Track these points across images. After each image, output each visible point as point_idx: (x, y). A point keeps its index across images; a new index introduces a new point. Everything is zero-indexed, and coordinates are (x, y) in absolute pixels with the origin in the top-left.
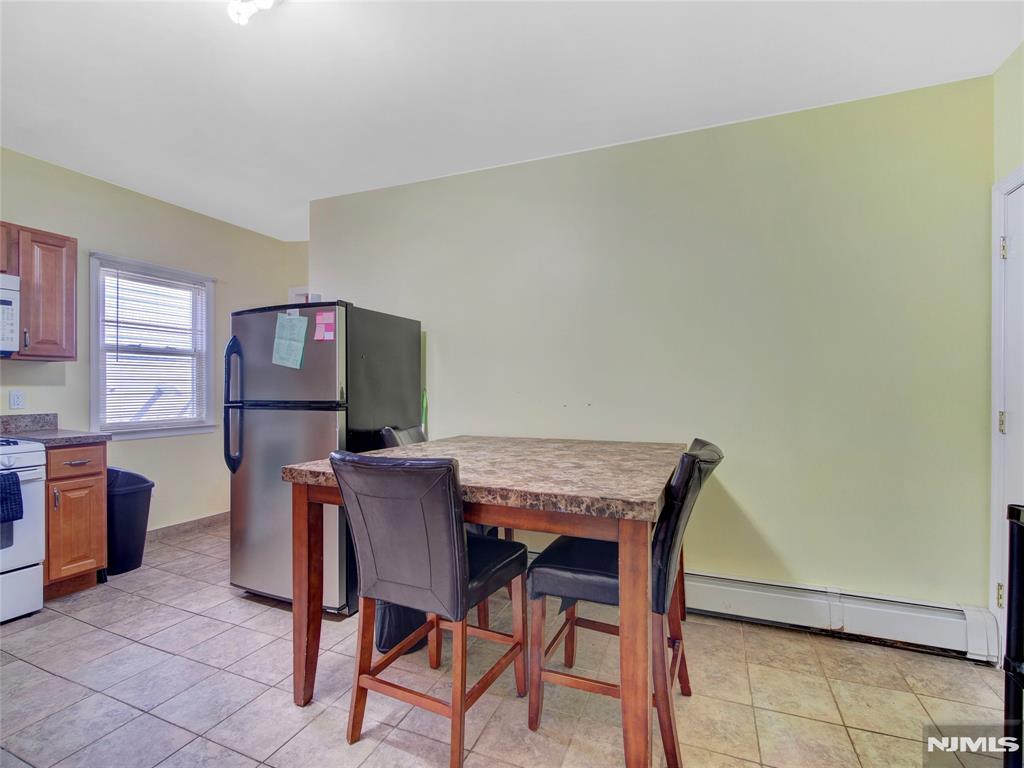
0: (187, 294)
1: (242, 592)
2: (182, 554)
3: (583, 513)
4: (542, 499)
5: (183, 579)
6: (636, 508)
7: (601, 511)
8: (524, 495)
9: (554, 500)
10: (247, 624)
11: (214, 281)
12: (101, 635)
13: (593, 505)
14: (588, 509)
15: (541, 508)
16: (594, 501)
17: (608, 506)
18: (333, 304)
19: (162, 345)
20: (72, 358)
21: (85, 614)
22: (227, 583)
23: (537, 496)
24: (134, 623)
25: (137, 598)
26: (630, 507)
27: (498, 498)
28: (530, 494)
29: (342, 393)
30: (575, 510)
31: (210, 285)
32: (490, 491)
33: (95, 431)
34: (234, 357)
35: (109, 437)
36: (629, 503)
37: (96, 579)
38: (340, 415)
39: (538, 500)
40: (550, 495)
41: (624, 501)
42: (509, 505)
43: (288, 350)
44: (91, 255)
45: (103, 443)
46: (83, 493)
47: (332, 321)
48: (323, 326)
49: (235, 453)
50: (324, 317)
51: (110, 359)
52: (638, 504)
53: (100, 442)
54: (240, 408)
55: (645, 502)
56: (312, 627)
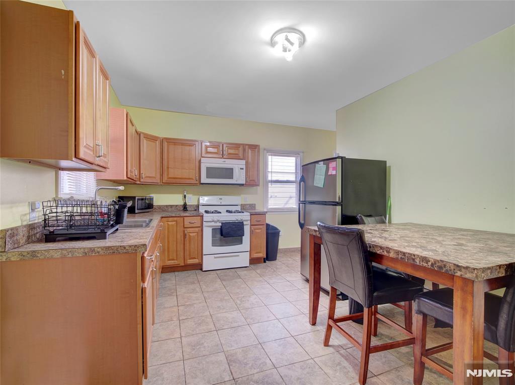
0: (294, 158)
1: (304, 278)
2: (290, 259)
3: (429, 267)
4: (407, 256)
5: (287, 268)
6: (463, 270)
7: (440, 267)
8: (398, 252)
9: (413, 257)
10: (303, 290)
11: (303, 152)
12: (261, 279)
13: (435, 264)
14: (432, 265)
15: (406, 260)
16: (436, 261)
17: (445, 266)
18: (336, 158)
19: (285, 179)
20: (258, 185)
21: (258, 271)
22: (300, 273)
23: (404, 254)
24: (270, 278)
25: (273, 270)
26: (458, 268)
27: (385, 252)
28: (401, 252)
29: (339, 198)
30: (425, 265)
31: (301, 154)
32: (381, 248)
33: (265, 210)
34: (302, 183)
35: (267, 212)
36: (458, 266)
37: (263, 261)
38: (339, 208)
39: (405, 256)
40: (411, 254)
41: (455, 264)
42: (390, 256)
43: (319, 180)
44: (265, 149)
45: (265, 214)
46: (259, 231)
47: (335, 166)
48: (332, 168)
49: (302, 222)
50: (332, 164)
51: (270, 185)
52: (464, 268)
53: (264, 214)
54: (305, 203)
55: (469, 267)
56: (315, 294)
